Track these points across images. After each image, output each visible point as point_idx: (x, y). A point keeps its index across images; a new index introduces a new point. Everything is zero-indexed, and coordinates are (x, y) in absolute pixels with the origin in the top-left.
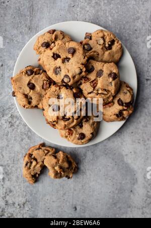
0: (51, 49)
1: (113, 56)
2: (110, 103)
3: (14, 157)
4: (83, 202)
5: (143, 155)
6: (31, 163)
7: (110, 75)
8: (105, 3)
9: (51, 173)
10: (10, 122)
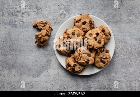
0: (101, 32)
1: (97, 63)
2: (75, 60)
3: (46, 16)
4: (23, 51)
5: (47, 80)
6: (43, 24)
7: (88, 60)
8: (122, 57)
9: (38, 33)
10: (62, 14)
